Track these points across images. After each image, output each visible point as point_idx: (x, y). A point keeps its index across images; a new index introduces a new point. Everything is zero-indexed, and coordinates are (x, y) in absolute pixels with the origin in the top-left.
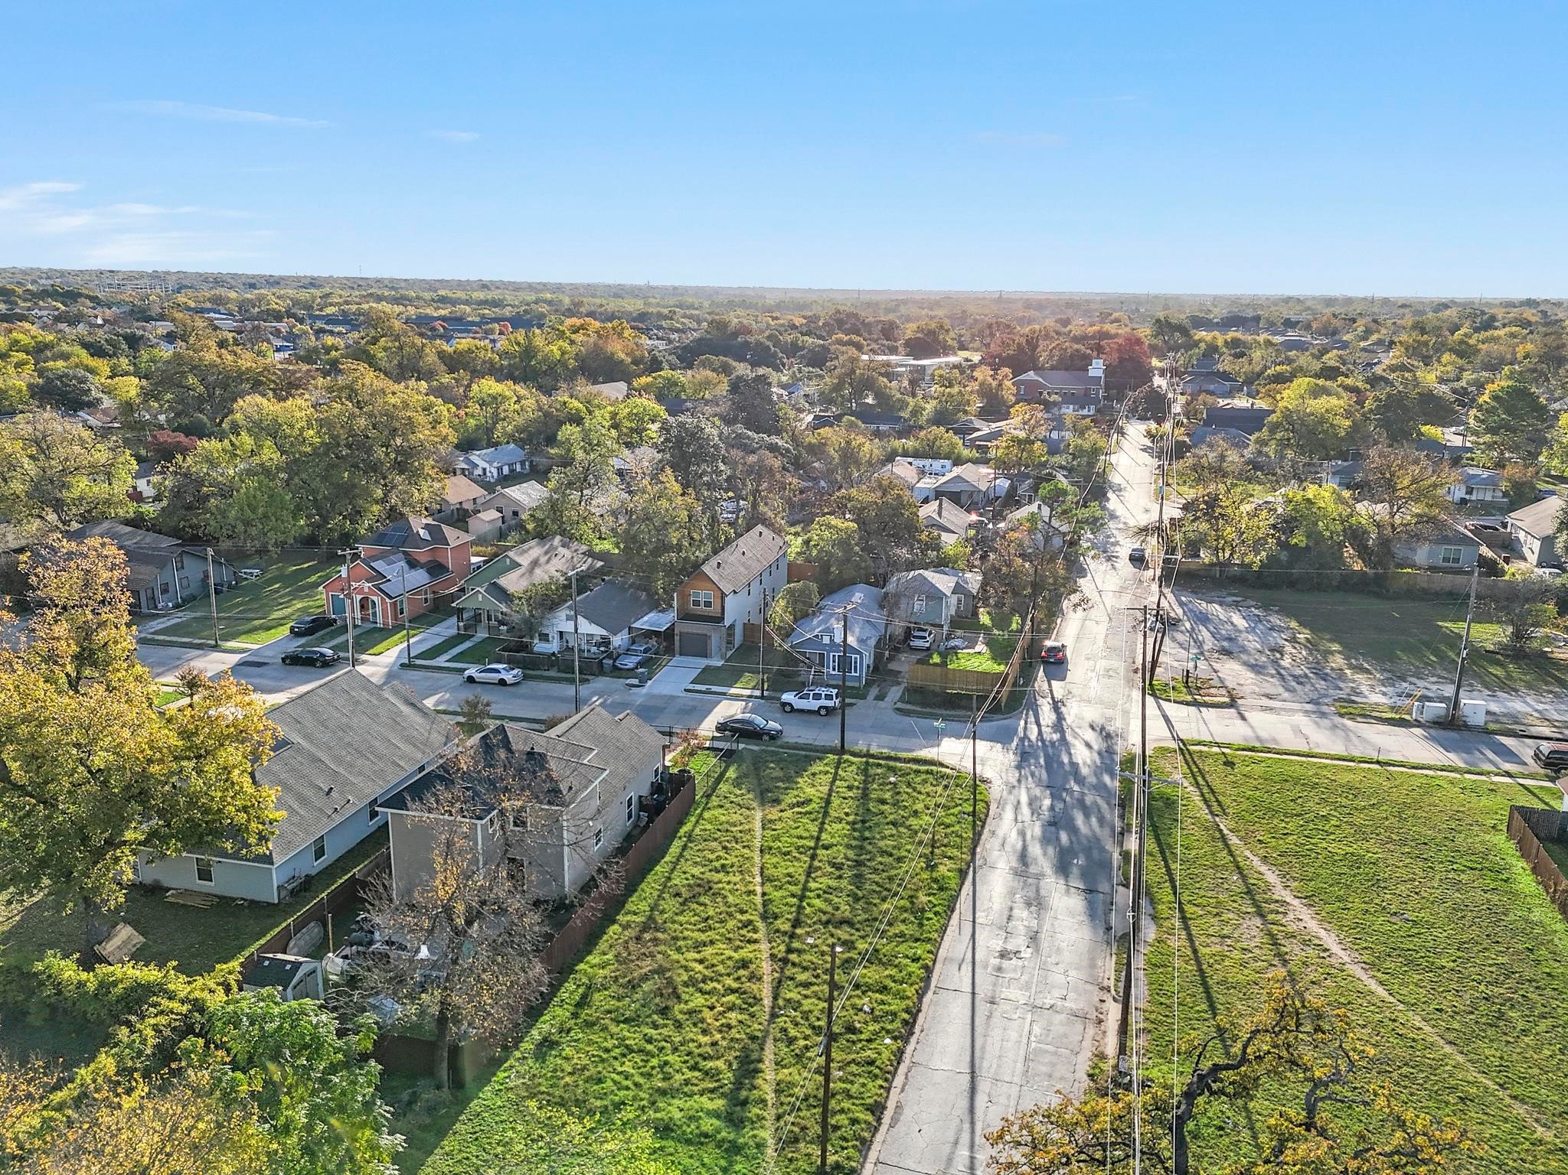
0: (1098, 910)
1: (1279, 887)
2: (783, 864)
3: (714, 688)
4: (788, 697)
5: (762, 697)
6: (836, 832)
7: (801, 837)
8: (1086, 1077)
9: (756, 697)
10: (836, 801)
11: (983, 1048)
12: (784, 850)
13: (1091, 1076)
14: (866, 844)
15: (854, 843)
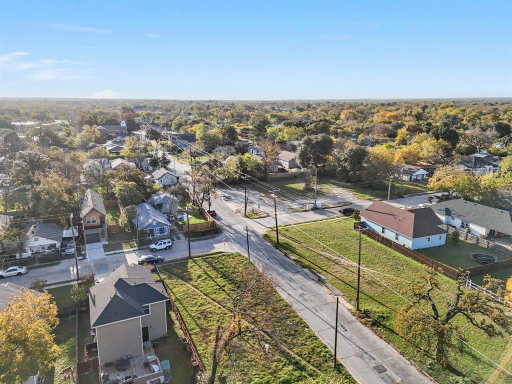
0: (306, 276)
1: (332, 256)
2: (218, 296)
3: (117, 252)
4: (153, 246)
5: (139, 249)
6: (221, 281)
7: (212, 287)
8: (353, 316)
9: (137, 250)
10: (209, 273)
11: (327, 320)
12: (213, 292)
13: (353, 315)
14: (233, 281)
15: (230, 282)
